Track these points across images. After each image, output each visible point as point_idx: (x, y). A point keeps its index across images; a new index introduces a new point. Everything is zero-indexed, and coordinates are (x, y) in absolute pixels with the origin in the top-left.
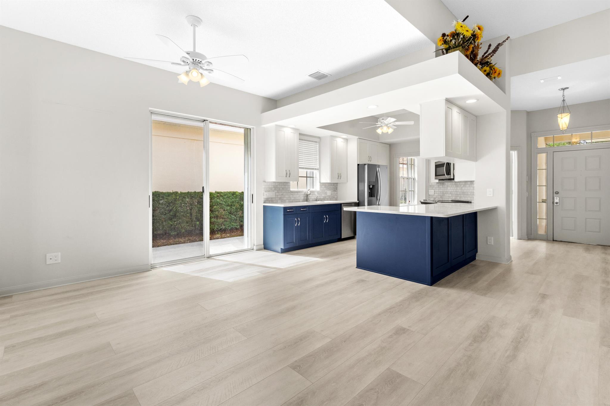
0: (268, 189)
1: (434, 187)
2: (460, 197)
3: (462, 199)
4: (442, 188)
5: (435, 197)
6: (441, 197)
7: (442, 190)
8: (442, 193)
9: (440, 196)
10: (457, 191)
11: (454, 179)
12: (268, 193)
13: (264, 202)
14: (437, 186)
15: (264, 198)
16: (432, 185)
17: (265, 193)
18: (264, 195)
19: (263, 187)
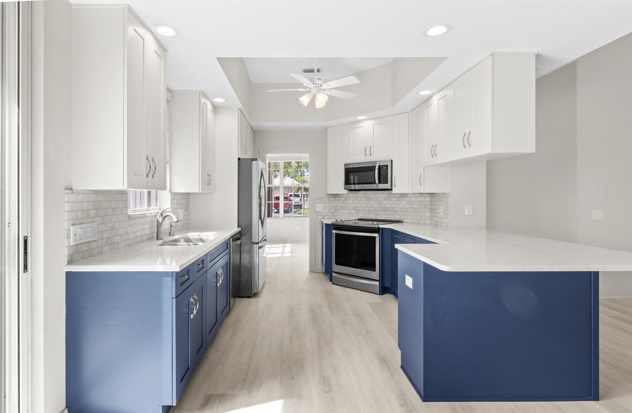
0: (80, 215)
1: (322, 200)
2: (376, 215)
3: (381, 217)
4: (334, 202)
5: (324, 214)
6: (332, 214)
7: (333, 205)
8: (334, 208)
9: (332, 212)
10: (370, 205)
11: (391, 190)
12: (81, 226)
13: (70, 262)
14: (327, 199)
15: (69, 247)
16: (320, 197)
17: (72, 227)
18: (69, 237)
19: (67, 207)
